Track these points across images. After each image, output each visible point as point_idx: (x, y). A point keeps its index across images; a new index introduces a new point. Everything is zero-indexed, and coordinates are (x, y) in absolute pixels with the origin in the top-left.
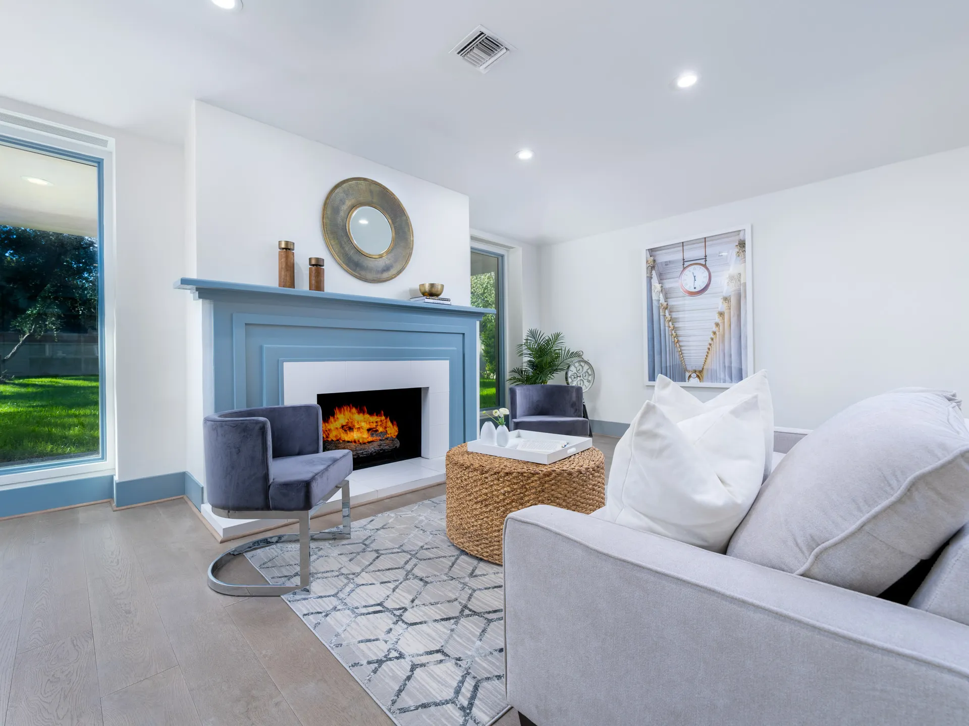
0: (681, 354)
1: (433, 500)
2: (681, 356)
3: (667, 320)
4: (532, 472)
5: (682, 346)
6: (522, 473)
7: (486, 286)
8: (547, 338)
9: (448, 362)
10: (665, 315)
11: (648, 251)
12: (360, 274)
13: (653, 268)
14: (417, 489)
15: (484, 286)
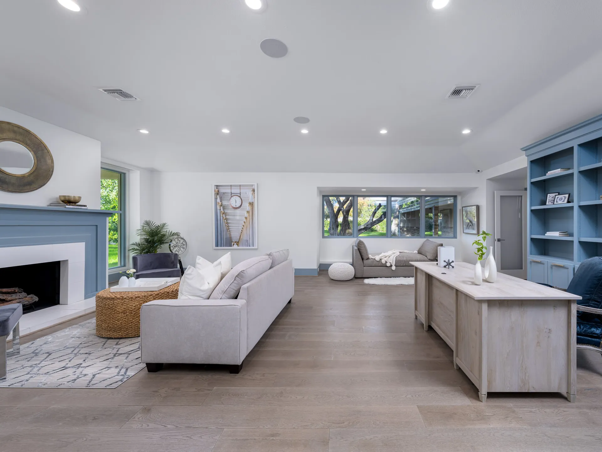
2: (230, 235)
5: (230, 231)
8: (157, 225)
9: (84, 243)
10: (223, 217)
11: (215, 186)
13: (218, 194)
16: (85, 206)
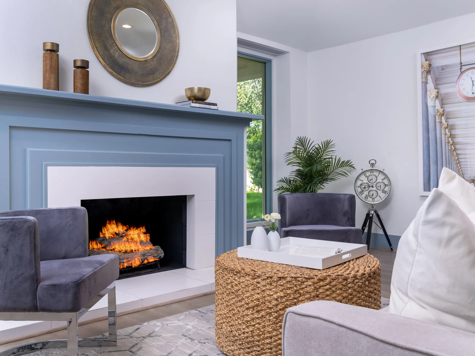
0: (459, 163)
1: (200, 309)
2: (459, 165)
3: (443, 127)
4: (307, 277)
5: (459, 154)
6: (296, 278)
7: (251, 96)
8: (317, 146)
9: (214, 169)
10: (441, 122)
11: (423, 55)
12: (125, 78)
13: (428, 72)
14: (184, 299)
15: (248, 96)
16: (215, 105)
